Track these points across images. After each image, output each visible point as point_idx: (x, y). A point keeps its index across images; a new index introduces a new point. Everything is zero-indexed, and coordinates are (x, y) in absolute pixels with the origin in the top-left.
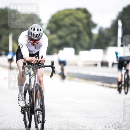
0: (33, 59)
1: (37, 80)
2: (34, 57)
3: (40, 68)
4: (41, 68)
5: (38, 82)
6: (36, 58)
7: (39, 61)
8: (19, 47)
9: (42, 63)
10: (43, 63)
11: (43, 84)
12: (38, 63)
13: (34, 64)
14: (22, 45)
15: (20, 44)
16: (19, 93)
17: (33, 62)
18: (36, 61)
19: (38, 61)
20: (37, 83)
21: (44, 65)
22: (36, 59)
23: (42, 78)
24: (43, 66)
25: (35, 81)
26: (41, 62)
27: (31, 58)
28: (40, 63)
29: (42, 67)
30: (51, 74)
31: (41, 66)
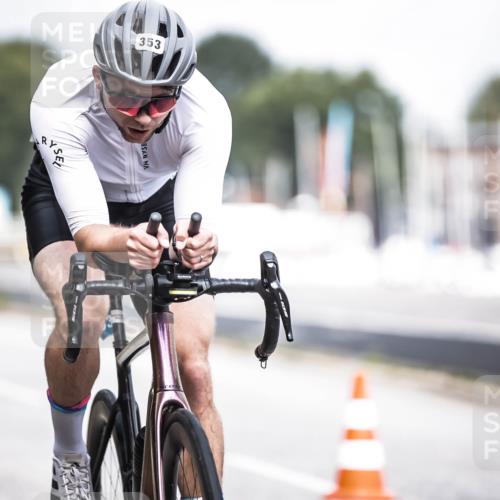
0: (132, 238)
1: (168, 380)
2: (141, 229)
3: (182, 299)
4: (193, 297)
5: (176, 388)
6: (153, 232)
7: (175, 250)
8: (39, 160)
9: (197, 266)
10: (203, 264)
11: (210, 403)
12: (171, 267)
13: (143, 273)
14: (55, 148)
15: (44, 140)
16: (57, 454)
17: (133, 263)
18: (157, 253)
19: (171, 253)
20: (169, 396)
21: (207, 277)
22: (153, 242)
23: (206, 359)
24: (204, 284)
25: (158, 385)
26: (189, 258)
27: (120, 231)
28: (186, 263)
29: (200, 291)
30: (259, 341)
31: (193, 286)
